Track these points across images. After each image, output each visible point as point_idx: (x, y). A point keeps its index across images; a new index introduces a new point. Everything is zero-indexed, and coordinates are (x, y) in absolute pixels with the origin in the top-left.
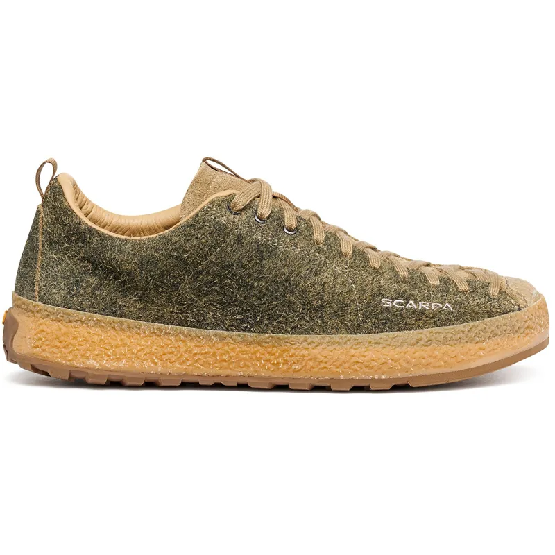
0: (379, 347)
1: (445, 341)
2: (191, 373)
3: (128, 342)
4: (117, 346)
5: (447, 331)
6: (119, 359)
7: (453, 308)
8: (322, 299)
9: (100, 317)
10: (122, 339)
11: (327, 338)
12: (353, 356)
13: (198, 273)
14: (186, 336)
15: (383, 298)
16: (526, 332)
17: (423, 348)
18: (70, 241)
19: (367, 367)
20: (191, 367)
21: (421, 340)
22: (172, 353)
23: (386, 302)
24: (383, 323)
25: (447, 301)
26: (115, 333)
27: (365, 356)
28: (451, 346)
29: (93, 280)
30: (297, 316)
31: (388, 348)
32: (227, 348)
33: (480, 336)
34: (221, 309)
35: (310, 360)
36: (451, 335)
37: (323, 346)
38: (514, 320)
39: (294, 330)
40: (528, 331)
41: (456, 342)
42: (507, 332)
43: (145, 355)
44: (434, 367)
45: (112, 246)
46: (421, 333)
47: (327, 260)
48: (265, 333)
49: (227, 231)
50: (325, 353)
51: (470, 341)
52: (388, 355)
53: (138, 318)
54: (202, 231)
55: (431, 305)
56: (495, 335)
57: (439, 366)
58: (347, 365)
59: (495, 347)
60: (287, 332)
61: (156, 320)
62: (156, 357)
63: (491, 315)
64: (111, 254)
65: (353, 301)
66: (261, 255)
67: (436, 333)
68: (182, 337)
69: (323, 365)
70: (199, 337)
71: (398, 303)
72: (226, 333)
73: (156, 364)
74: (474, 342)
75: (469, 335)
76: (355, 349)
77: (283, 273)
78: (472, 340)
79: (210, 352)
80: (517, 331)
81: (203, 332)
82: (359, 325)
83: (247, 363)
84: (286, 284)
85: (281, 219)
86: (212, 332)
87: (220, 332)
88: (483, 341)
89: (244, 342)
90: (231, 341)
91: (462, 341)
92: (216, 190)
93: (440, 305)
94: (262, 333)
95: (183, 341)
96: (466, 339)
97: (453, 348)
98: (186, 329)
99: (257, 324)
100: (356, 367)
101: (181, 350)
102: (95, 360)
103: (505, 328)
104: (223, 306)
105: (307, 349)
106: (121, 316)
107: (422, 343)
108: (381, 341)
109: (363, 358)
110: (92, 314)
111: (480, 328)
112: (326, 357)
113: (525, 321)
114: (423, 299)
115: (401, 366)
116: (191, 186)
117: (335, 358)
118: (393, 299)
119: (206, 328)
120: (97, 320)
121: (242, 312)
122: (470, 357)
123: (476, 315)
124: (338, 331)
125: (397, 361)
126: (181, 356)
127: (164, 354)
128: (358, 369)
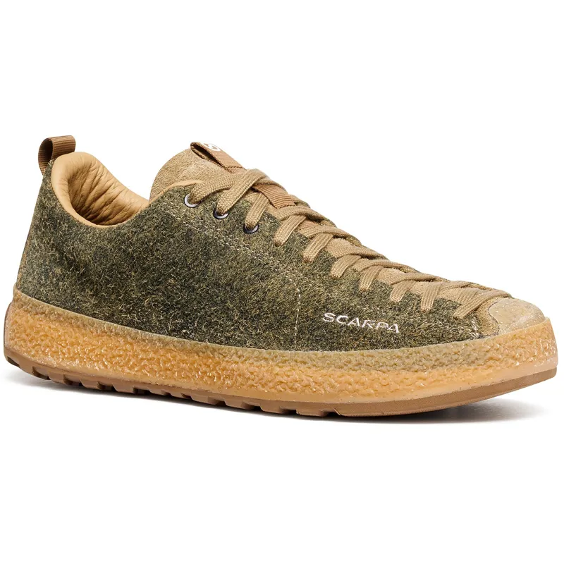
0: (303, 367)
1: (378, 366)
2: (141, 380)
3: (80, 341)
4: (72, 344)
5: (381, 355)
6: (73, 359)
7: (399, 329)
8: (262, 307)
9: (60, 310)
10: (77, 337)
11: (257, 352)
12: (277, 374)
13: (145, 270)
14: (133, 338)
15: (327, 312)
16: (488, 363)
17: (351, 372)
18: (45, 226)
19: (291, 388)
20: (140, 374)
21: (350, 362)
22: (120, 356)
23: (328, 316)
24: (317, 341)
25: (396, 321)
26: (71, 330)
27: (289, 376)
28: (384, 372)
29: (58, 271)
30: (233, 325)
31: (314, 369)
32: (169, 356)
33: (421, 364)
34: (165, 311)
35: (240, 375)
36: (384, 360)
37: (251, 361)
38: (469, 349)
39: (228, 341)
40: (491, 362)
41: (389, 368)
42: (458, 362)
43: (96, 355)
44: (364, 395)
45: (76, 234)
46: (352, 355)
47: (280, 265)
48: (202, 341)
49: (175, 225)
50: (252, 369)
51: (407, 368)
52: (311, 377)
53: (93, 315)
54: (149, 223)
55: (376, 325)
56: (442, 365)
57: (369, 395)
58: (271, 385)
59: (440, 378)
60: (221, 343)
61: (107, 319)
62: (106, 359)
63: (440, 340)
64: (73, 243)
65: (293, 313)
66: (207, 254)
67: (367, 356)
68: (129, 339)
69: (250, 382)
70: (144, 340)
71: (341, 320)
72: (168, 338)
73: (106, 366)
74: (412, 370)
75: (407, 361)
76: (280, 367)
77: (226, 275)
78: (410, 368)
79: (154, 358)
80: (473, 362)
81: (148, 335)
82: (292, 341)
83: (188, 374)
84: (228, 288)
85: (243, 215)
86: (155, 336)
87: (163, 336)
88: (424, 371)
89: (183, 350)
90: (172, 348)
91: (398, 368)
92: (185, 178)
93: (387, 324)
94: (199, 341)
95: (131, 344)
96: (402, 366)
97: (386, 375)
98: (133, 331)
99: (195, 331)
100: (279, 387)
101: (128, 353)
102: (53, 357)
103: (456, 357)
104: (168, 308)
105: (236, 363)
106: (77, 311)
107: (350, 366)
108: (307, 360)
109: (285, 378)
110: (55, 307)
111: (421, 355)
112: (252, 373)
113: (487, 352)
114: (370, 317)
115: (325, 391)
116: (161, 173)
117: (261, 375)
118: (338, 314)
119: (151, 332)
120: (58, 314)
121: (184, 316)
122: (406, 387)
123: (423, 340)
124: (269, 346)
125: (320, 384)
126: (129, 360)
127: (114, 357)
128: (282, 390)
